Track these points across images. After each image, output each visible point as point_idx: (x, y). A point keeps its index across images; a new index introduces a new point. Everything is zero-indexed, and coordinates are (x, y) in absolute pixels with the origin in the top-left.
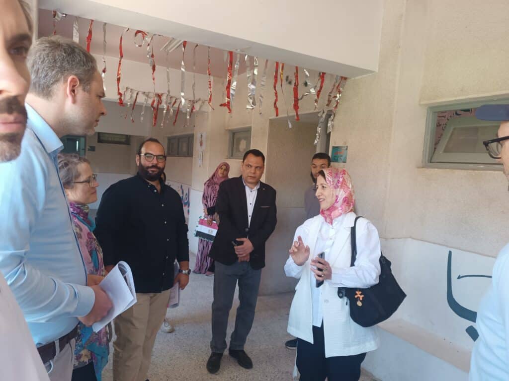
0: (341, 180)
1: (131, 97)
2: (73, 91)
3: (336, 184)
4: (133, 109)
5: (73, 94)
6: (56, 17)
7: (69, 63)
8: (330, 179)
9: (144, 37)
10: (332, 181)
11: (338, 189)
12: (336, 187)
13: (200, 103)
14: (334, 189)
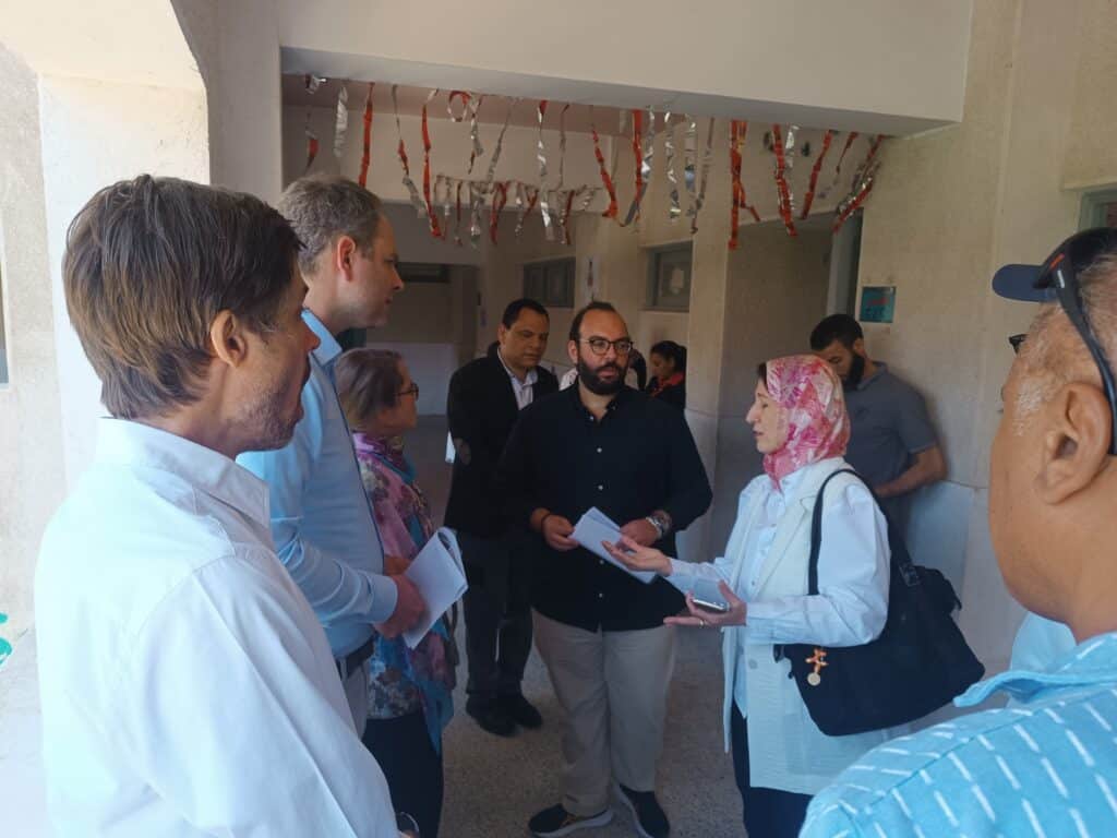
0: (802, 387)
1: (449, 193)
2: (346, 261)
3: (791, 398)
4: (459, 219)
5: (346, 265)
6: (311, 86)
7: (337, 216)
8: (775, 385)
9: (465, 102)
10: (779, 389)
11: (794, 410)
12: (790, 404)
13: (586, 195)
14: (785, 409)
